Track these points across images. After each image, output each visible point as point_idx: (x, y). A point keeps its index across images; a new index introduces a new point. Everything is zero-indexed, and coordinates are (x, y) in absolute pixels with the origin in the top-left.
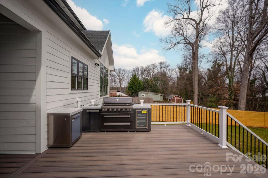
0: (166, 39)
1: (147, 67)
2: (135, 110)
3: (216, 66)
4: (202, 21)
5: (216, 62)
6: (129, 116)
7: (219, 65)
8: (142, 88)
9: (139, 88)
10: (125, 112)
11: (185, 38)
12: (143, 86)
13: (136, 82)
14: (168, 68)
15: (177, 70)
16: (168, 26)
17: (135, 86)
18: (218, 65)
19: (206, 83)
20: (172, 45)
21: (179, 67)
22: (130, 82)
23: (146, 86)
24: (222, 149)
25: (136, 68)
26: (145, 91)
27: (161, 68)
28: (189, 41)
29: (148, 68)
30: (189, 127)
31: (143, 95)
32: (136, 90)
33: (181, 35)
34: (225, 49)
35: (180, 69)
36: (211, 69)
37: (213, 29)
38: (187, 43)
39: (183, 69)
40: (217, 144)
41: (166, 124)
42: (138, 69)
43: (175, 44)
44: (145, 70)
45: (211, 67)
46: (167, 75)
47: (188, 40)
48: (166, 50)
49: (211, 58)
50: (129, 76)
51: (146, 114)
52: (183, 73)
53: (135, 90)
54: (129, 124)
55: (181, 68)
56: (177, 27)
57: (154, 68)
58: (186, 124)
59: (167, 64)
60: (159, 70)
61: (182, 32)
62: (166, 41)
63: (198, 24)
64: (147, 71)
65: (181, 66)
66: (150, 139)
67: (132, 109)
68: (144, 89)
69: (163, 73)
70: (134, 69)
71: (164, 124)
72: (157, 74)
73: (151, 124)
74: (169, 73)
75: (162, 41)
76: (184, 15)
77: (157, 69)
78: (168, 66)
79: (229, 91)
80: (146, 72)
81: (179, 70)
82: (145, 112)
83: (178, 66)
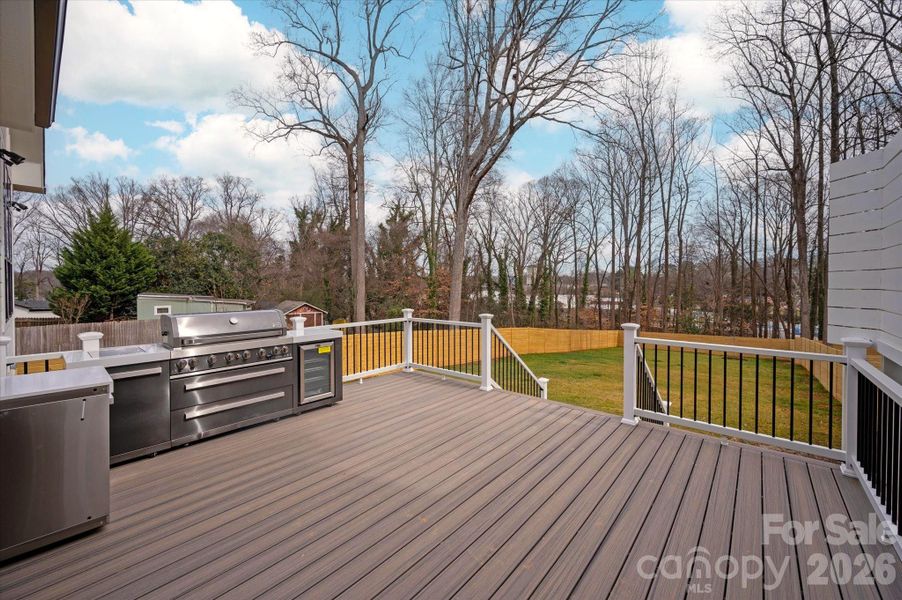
0: (258, 98)
1: (159, 186)
2: (299, 349)
3: (398, 219)
4: (374, 86)
5: (398, 207)
6: (282, 370)
7: (405, 219)
8: (147, 277)
9: (131, 280)
10: (268, 358)
11: (324, 117)
12: (157, 267)
13: (114, 249)
14: (258, 206)
15: (293, 216)
16: (267, 54)
17: (108, 268)
18: (401, 215)
19: (374, 264)
20: (283, 126)
21: (297, 207)
22: (78, 248)
23: (168, 268)
24: (486, 392)
25: (94, 183)
26: (165, 291)
27: (228, 199)
28: (338, 133)
29: (164, 192)
30: (411, 373)
31: (159, 310)
32: (115, 289)
33: (312, 102)
34: (420, 179)
35: (301, 214)
36: (385, 225)
37: (397, 117)
38: (330, 136)
39: (309, 216)
40: (478, 387)
41: (364, 379)
42: (107, 188)
43: (292, 128)
44: (147, 198)
45: (387, 221)
46: (257, 231)
47: (335, 129)
48: (260, 139)
49: (390, 197)
50: (40, 214)
51: (328, 355)
52: (312, 227)
53: (109, 288)
54: (282, 394)
55: (304, 211)
56: (299, 72)
57: (193, 197)
58: (404, 370)
59: (252, 190)
60: (221, 207)
61: (314, 95)
62: (257, 104)
63: (363, 90)
64: (158, 202)
65: (302, 203)
66: (356, 416)
67: (291, 345)
68: (157, 284)
69: (236, 220)
70: (76, 182)
71: (358, 380)
72: (212, 222)
73: (344, 380)
74: (259, 226)
75: (242, 100)
76: (321, 43)
77: (209, 201)
78: (256, 199)
79: (430, 285)
80: (155, 208)
81: (298, 216)
82: (325, 349)
83: (295, 200)
